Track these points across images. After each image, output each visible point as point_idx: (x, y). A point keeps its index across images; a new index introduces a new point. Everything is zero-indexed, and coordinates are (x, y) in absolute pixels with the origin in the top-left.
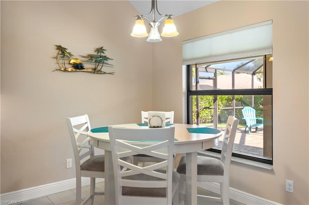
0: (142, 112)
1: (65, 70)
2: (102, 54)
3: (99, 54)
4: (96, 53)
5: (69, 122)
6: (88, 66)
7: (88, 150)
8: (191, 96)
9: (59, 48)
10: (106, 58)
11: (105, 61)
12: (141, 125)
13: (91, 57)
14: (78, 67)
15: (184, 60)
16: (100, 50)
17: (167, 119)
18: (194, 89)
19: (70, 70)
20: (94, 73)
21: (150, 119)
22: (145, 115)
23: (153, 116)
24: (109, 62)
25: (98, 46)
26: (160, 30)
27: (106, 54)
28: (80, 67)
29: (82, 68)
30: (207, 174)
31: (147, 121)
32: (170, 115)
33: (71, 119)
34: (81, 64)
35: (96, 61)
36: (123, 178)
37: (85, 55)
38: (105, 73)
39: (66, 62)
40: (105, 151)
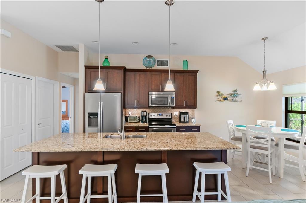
0: (257, 120)
1: (220, 101)
2: (236, 93)
3: (235, 93)
4: (233, 93)
5: (227, 122)
6: (230, 98)
7: (233, 133)
8: (288, 113)
9: (218, 92)
10: (238, 94)
11: (238, 96)
12: (257, 126)
13: (231, 95)
14: (225, 99)
15: (284, 95)
16: (235, 91)
17: (270, 124)
18: (290, 109)
19: (222, 101)
20: (232, 101)
21: (262, 124)
22: (259, 122)
23: (263, 123)
24: (239, 96)
25: (234, 89)
26: (267, 86)
27: (238, 92)
28: (226, 99)
29: (227, 99)
30: (289, 148)
31: (260, 124)
32: (274, 123)
33: (228, 121)
34: (227, 98)
35: (233, 96)
36: (251, 142)
37: (228, 94)
38: (237, 101)
39: (221, 97)
40: (243, 133)
